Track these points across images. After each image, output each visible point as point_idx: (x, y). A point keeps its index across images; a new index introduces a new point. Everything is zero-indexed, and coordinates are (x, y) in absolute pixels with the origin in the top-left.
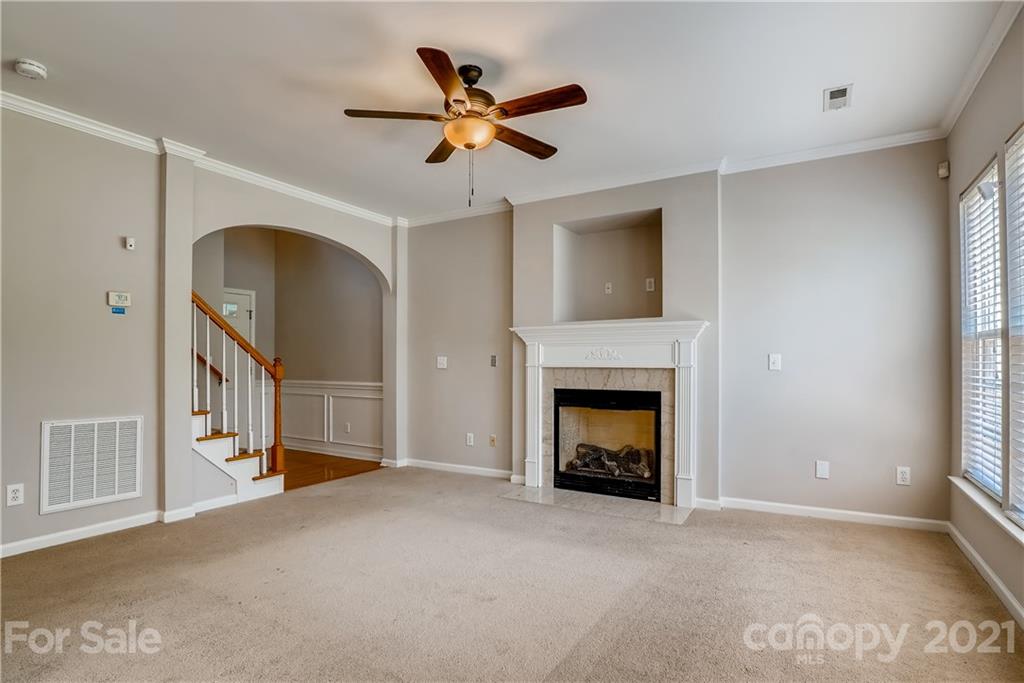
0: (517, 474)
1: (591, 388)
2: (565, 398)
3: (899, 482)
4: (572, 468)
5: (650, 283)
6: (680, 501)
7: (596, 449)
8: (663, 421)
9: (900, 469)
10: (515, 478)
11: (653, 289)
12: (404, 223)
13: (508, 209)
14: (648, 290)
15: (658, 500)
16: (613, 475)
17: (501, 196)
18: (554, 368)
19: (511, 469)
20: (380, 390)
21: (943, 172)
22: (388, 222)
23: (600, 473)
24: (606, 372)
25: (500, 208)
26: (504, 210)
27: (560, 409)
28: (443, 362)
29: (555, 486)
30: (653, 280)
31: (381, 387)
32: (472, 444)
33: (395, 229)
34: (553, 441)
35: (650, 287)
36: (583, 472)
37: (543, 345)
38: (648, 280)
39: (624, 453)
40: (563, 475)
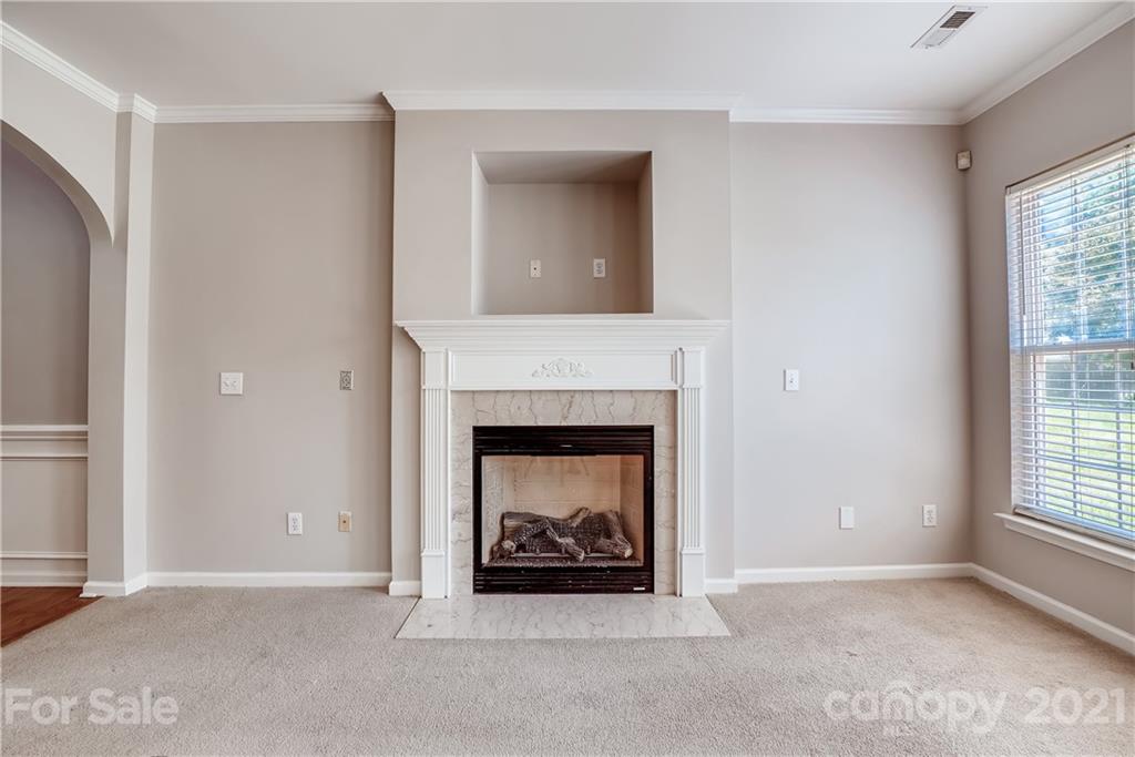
0: (399, 579)
1: (540, 424)
2: (491, 441)
3: (926, 524)
4: (502, 557)
5: (599, 265)
6: (688, 589)
7: (535, 520)
8: (656, 470)
9: (927, 508)
10: (396, 587)
11: (603, 275)
12: (147, 111)
13: (388, 118)
14: (596, 275)
15: (651, 590)
16: (576, 560)
17: (373, 91)
18: (473, 392)
19: (389, 569)
20: (82, 438)
21: (963, 162)
22: (112, 100)
23: (552, 559)
24: (565, 399)
25: (367, 113)
26: (379, 118)
27: (485, 460)
28: (233, 382)
29: (476, 591)
30: (603, 261)
31: (86, 433)
32: (300, 531)
33: (125, 120)
34: (470, 516)
35: (599, 272)
36: (523, 561)
37: (453, 351)
38: (596, 261)
39: (578, 521)
40: (490, 570)
